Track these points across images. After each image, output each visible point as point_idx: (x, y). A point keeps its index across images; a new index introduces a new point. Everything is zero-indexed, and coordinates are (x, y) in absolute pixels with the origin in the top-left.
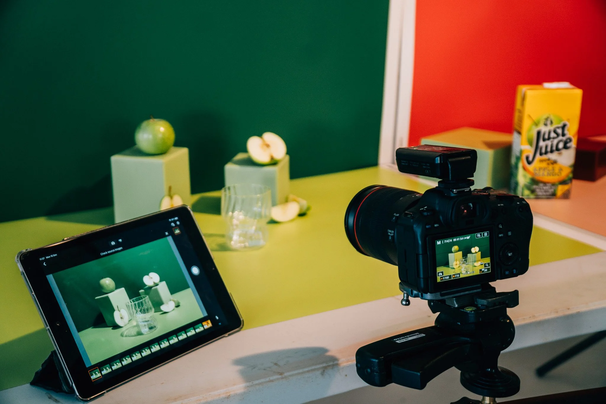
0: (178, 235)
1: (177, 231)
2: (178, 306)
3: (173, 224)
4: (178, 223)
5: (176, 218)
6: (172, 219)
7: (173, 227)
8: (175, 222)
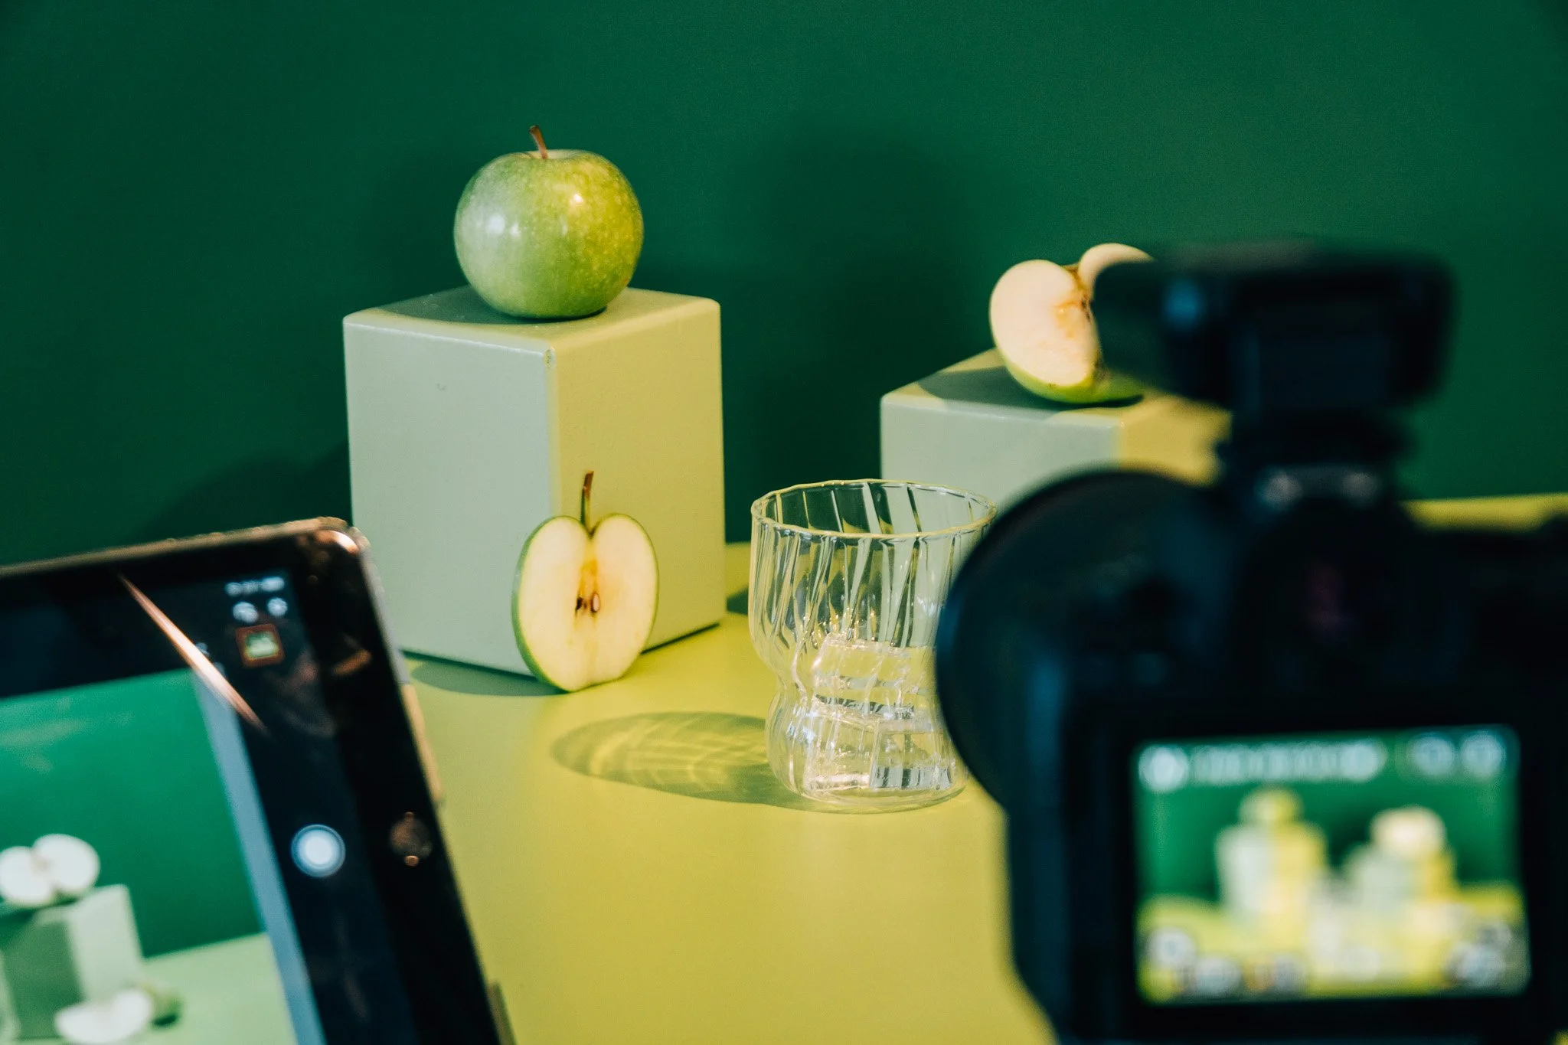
0: (265, 666)
1: (263, 647)
2: (166, 1020)
3: (246, 611)
4: (278, 607)
5: (273, 583)
6: (250, 587)
7: (243, 624)
8: (260, 600)
